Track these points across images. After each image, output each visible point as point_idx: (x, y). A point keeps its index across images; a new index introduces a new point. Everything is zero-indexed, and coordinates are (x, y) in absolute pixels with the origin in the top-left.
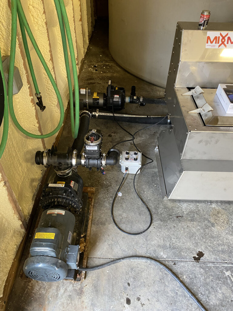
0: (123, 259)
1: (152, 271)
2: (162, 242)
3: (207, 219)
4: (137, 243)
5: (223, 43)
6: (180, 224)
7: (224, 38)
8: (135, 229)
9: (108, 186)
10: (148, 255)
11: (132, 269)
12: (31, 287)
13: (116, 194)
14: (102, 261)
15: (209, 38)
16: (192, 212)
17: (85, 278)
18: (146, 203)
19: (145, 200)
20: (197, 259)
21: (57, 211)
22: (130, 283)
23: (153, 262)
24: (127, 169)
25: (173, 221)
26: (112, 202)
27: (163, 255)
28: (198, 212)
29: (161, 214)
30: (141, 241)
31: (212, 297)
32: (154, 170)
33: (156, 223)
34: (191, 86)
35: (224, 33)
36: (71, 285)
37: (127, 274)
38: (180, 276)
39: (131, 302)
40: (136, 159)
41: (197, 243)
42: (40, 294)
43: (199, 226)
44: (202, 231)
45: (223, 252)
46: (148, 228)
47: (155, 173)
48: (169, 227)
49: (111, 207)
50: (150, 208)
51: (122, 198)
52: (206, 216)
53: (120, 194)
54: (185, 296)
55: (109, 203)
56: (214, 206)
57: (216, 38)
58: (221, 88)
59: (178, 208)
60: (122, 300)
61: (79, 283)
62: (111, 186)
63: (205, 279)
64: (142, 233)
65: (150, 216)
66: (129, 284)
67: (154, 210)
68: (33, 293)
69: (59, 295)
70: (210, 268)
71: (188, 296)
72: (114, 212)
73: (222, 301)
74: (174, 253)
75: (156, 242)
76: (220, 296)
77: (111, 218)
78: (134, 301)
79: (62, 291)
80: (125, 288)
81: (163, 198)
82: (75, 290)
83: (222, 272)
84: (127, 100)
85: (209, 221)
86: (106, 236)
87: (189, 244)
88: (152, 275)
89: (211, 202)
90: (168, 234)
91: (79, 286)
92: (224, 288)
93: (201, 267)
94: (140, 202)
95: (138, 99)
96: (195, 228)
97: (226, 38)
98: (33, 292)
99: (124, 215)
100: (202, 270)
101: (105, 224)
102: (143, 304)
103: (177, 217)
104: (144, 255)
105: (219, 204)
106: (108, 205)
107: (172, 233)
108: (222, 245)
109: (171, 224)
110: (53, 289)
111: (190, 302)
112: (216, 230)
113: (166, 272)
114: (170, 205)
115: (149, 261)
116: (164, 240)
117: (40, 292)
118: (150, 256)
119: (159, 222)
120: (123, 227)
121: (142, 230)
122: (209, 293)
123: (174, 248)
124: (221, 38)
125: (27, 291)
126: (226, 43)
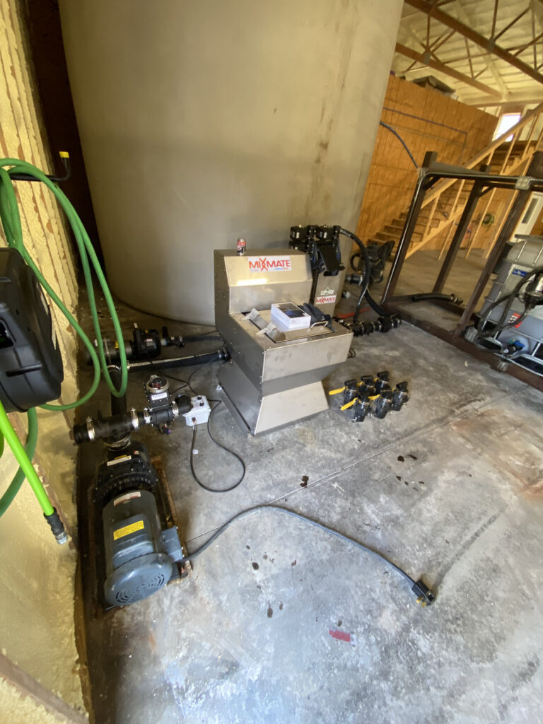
0: (230, 522)
1: (267, 520)
2: (264, 484)
3: (297, 442)
4: (238, 497)
5: (264, 267)
6: (274, 457)
7: (263, 262)
8: (230, 483)
9: (177, 448)
10: (256, 504)
11: (245, 529)
12: (118, 622)
13: (192, 453)
14: (205, 538)
15: (250, 263)
16: (280, 440)
17: (192, 568)
18: (230, 449)
19: (227, 447)
20: (304, 485)
21: (128, 496)
22: (249, 545)
23: (264, 509)
24: (194, 419)
25: (266, 456)
26: (189, 464)
27: (271, 497)
28: (285, 438)
29: (251, 455)
30: (242, 493)
31: (333, 514)
32: (224, 411)
33: (249, 467)
34: (245, 310)
35: (263, 258)
36: (177, 588)
37: (241, 536)
38: (296, 510)
39: (259, 564)
40: (202, 405)
41: (298, 469)
42: (136, 625)
43: (293, 451)
44: (297, 455)
45: (323, 467)
46: (244, 475)
47: (227, 414)
48: (264, 465)
49: (190, 471)
50: (237, 453)
51: (199, 455)
52: (295, 439)
53: (196, 452)
54: (309, 527)
55: (186, 467)
56: (297, 426)
57: (256, 263)
58: (275, 307)
59: (265, 441)
60: (248, 569)
61: (187, 578)
62: (180, 446)
63: (319, 501)
64: (239, 483)
65: (240, 462)
66: (248, 547)
67: (242, 454)
68: (125, 628)
69: (166, 609)
70: (319, 488)
71: (312, 525)
72: (197, 475)
73: (341, 513)
74: (281, 489)
75: (257, 486)
76: (338, 510)
77: (196, 483)
78: (262, 562)
79: (167, 602)
80: (246, 554)
81: (246, 437)
82: (185, 591)
83: (331, 486)
84: (163, 342)
85: (300, 443)
86: (197, 507)
87: (291, 474)
88: (269, 524)
89: (293, 423)
90: (266, 472)
91: (189, 583)
92: (338, 500)
93: (311, 491)
94: (224, 452)
95: (177, 339)
96: (289, 455)
97: (266, 262)
98: (125, 626)
99: (211, 473)
100: (313, 493)
101: (191, 494)
102: (273, 560)
103: (268, 451)
104: (251, 507)
105: (301, 423)
106: (185, 470)
107: (270, 469)
108: (320, 461)
109: (265, 461)
110: (153, 608)
111: (316, 530)
112: (308, 448)
113: (281, 513)
114: (256, 441)
115: (259, 511)
116: (265, 481)
117: (135, 622)
118: (259, 504)
119: (252, 464)
120: (214, 486)
121: (238, 481)
122: (329, 511)
123: (279, 484)
124: (261, 263)
125: (114, 632)
126: (266, 266)
